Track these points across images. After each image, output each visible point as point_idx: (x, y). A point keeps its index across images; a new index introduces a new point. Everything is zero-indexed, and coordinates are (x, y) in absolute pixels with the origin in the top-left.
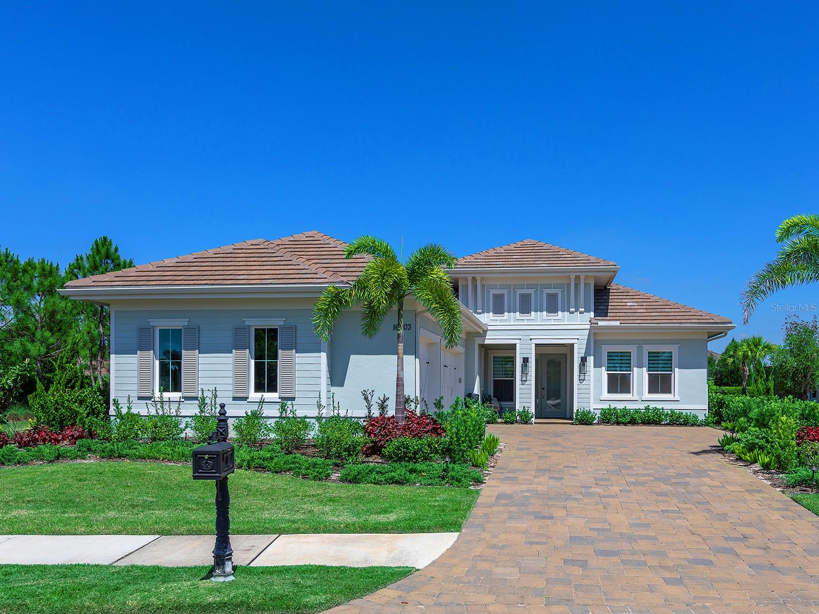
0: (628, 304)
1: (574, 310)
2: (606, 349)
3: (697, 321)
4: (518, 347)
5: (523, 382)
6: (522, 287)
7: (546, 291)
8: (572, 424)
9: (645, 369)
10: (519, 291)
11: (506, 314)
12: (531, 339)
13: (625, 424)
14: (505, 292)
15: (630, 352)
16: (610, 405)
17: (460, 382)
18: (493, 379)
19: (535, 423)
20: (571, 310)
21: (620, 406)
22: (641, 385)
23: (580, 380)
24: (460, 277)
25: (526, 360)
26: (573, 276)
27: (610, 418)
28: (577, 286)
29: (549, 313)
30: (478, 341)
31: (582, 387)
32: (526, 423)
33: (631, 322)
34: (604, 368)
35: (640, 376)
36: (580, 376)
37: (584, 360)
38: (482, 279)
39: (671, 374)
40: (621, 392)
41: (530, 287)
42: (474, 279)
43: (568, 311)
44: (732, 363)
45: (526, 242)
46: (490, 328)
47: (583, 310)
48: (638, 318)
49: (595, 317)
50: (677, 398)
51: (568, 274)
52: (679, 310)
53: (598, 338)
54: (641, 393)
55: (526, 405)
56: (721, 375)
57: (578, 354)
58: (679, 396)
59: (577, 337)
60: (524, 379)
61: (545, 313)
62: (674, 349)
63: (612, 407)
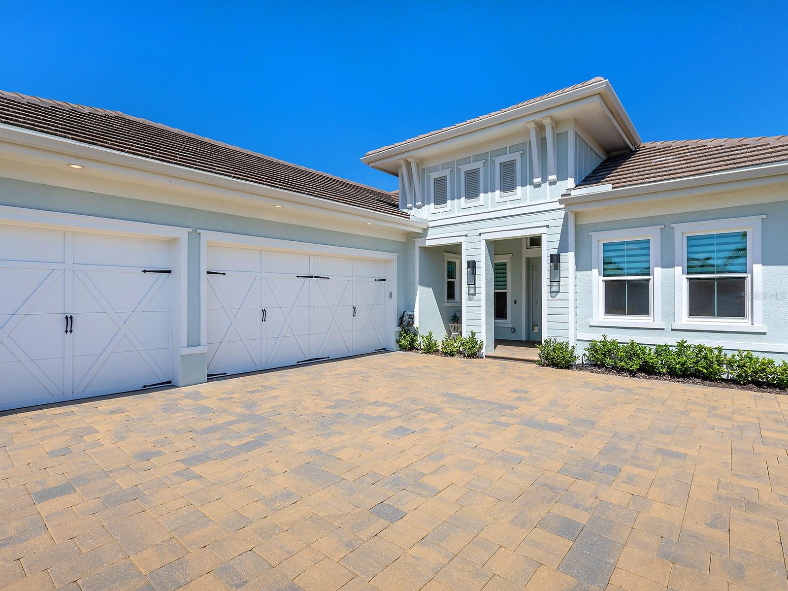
1: (540, 179)
2: (601, 239)
4: (464, 247)
5: (471, 296)
6: (468, 160)
7: (499, 160)
9: (678, 270)
10: (464, 169)
11: (449, 202)
12: (480, 234)
13: (632, 373)
14: (447, 172)
15: (648, 241)
16: (604, 336)
17: (391, 297)
19: (486, 356)
20: (535, 181)
21: (624, 338)
22: (669, 299)
23: (551, 292)
25: (472, 265)
26: (531, 124)
29: (503, 191)
30: (419, 243)
32: (473, 355)
34: (595, 272)
35: (670, 284)
36: (551, 286)
37: (555, 260)
39: (744, 278)
40: (632, 312)
41: (476, 158)
42: (408, 163)
43: (531, 183)
46: (431, 224)
47: (555, 177)
49: (575, 185)
50: (759, 327)
51: (521, 123)
53: (584, 221)
54: (670, 314)
55: (475, 329)
57: (546, 250)
58: (764, 323)
59: (546, 223)
60: (472, 291)
61: (498, 192)
62: (752, 227)
63: (609, 339)
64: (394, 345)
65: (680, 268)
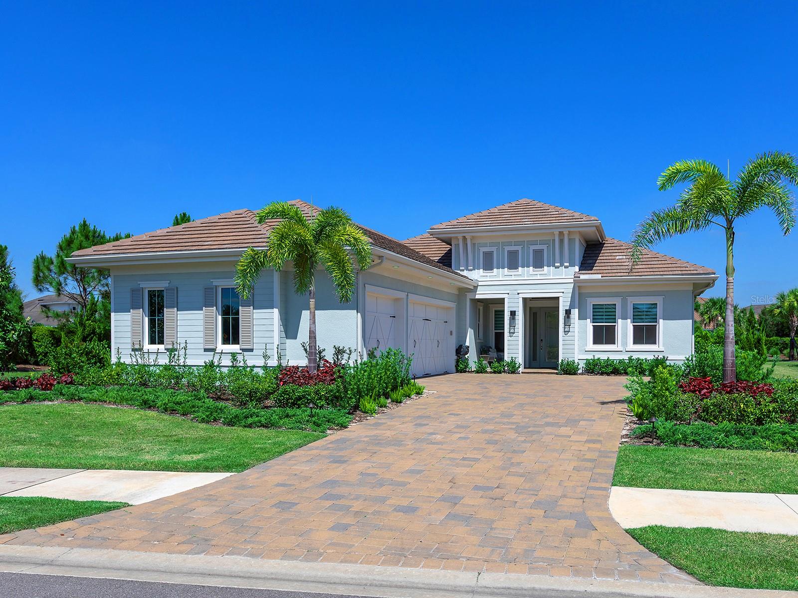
0: (617, 257)
1: (559, 264)
2: (592, 302)
3: (680, 272)
4: (506, 301)
5: (512, 334)
6: (510, 244)
7: (532, 248)
8: (557, 374)
9: (629, 321)
10: (507, 249)
11: (495, 270)
12: (518, 294)
13: (608, 374)
14: (494, 249)
15: (615, 305)
16: (594, 356)
17: (451, 334)
18: (494, 331)
19: (522, 373)
20: (556, 264)
21: (604, 357)
22: (625, 336)
23: (565, 332)
24: (453, 237)
25: (513, 314)
26: (556, 232)
27: (594, 368)
28: (561, 241)
29: (535, 268)
30: (470, 296)
31: (566, 338)
32: (513, 372)
33: (614, 275)
34: (589, 320)
35: (625, 328)
36: (565, 328)
37: (568, 312)
38: (473, 238)
39: (656, 325)
40: (607, 343)
41: (517, 243)
42: (464, 238)
43: (554, 266)
44: (779, 314)
45: (522, 201)
46: (480, 284)
47: (568, 264)
48: (622, 271)
49: (579, 271)
50: (661, 348)
51: (551, 231)
52: (666, 262)
53: (583, 291)
54: (625, 344)
55: (514, 356)
56: (783, 326)
57: (563, 307)
58: (663, 347)
59: (562, 291)
60: (512, 331)
61: (531, 268)
62: (659, 301)
63: (596, 358)
64: (454, 369)
65: (630, 320)
